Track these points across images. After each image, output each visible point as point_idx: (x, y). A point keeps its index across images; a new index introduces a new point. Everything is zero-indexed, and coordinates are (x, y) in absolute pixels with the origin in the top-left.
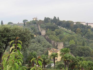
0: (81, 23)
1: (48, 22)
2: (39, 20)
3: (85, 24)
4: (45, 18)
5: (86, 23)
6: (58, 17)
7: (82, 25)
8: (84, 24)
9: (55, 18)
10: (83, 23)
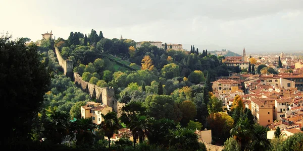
0: (152, 44)
1: (78, 43)
2: (57, 39)
3: (162, 47)
4: (72, 33)
5: (164, 43)
6: (101, 32)
7: (155, 48)
8: (159, 46)
9: (94, 32)
10: (155, 45)
